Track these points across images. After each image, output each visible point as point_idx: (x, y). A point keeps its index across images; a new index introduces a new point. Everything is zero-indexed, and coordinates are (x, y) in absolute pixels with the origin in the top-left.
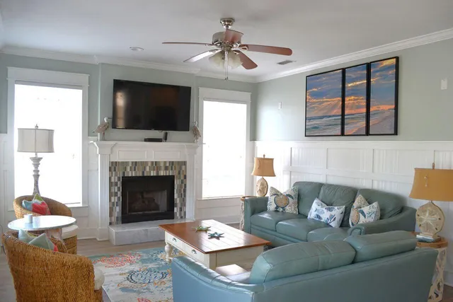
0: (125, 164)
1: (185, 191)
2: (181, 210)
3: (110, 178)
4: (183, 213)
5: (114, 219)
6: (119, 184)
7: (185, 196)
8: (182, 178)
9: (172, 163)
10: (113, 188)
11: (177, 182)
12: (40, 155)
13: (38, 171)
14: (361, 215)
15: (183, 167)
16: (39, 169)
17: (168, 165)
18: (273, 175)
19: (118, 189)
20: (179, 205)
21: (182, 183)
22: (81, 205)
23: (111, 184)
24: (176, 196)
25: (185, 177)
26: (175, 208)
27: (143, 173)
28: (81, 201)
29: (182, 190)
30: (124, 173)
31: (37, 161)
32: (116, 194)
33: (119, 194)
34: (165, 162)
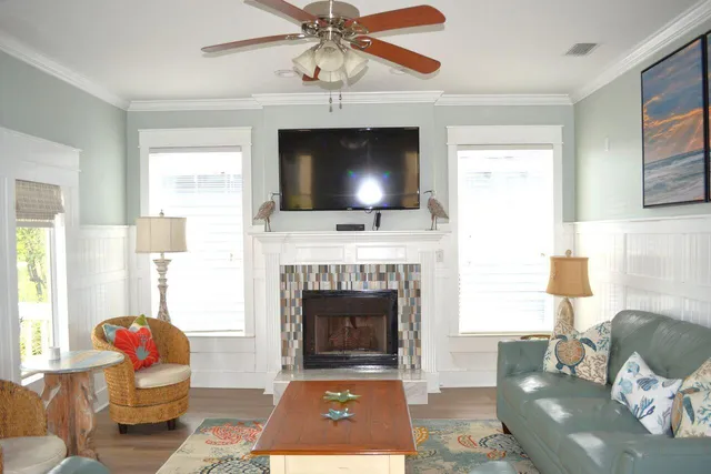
0: (308, 269)
1: (418, 319)
2: (411, 353)
3: (282, 294)
4: (414, 358)
5: (290, 362)
6: (298, 302)
7: (419, 327)
8: (412, 294)
9: (392, 268)
10: (287, 309)
11: (401, 302)
12: (167, 256)
13: (165, 280)
14: (685, 412)
15: (414, 275)
16: (167, 276)
17: (383, 270)
18: (588, 293)
19: (296, 311)
20: (407, 344)
21: (413, 303)
22: (243, 334)
23: (284, 302)
24: (401, 327)
25: (418, 293)
26: (400, 350)
27: (339, 284)
28: (243, 328)
29: (413, 316)
30: (306, 284)
31: (163, 265)
32: (293, 319)
33: (299, 319)
34: (378, 266)
